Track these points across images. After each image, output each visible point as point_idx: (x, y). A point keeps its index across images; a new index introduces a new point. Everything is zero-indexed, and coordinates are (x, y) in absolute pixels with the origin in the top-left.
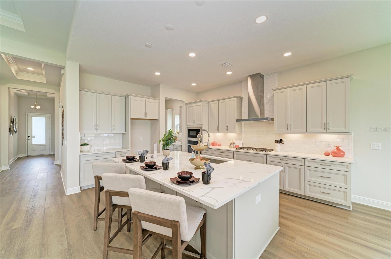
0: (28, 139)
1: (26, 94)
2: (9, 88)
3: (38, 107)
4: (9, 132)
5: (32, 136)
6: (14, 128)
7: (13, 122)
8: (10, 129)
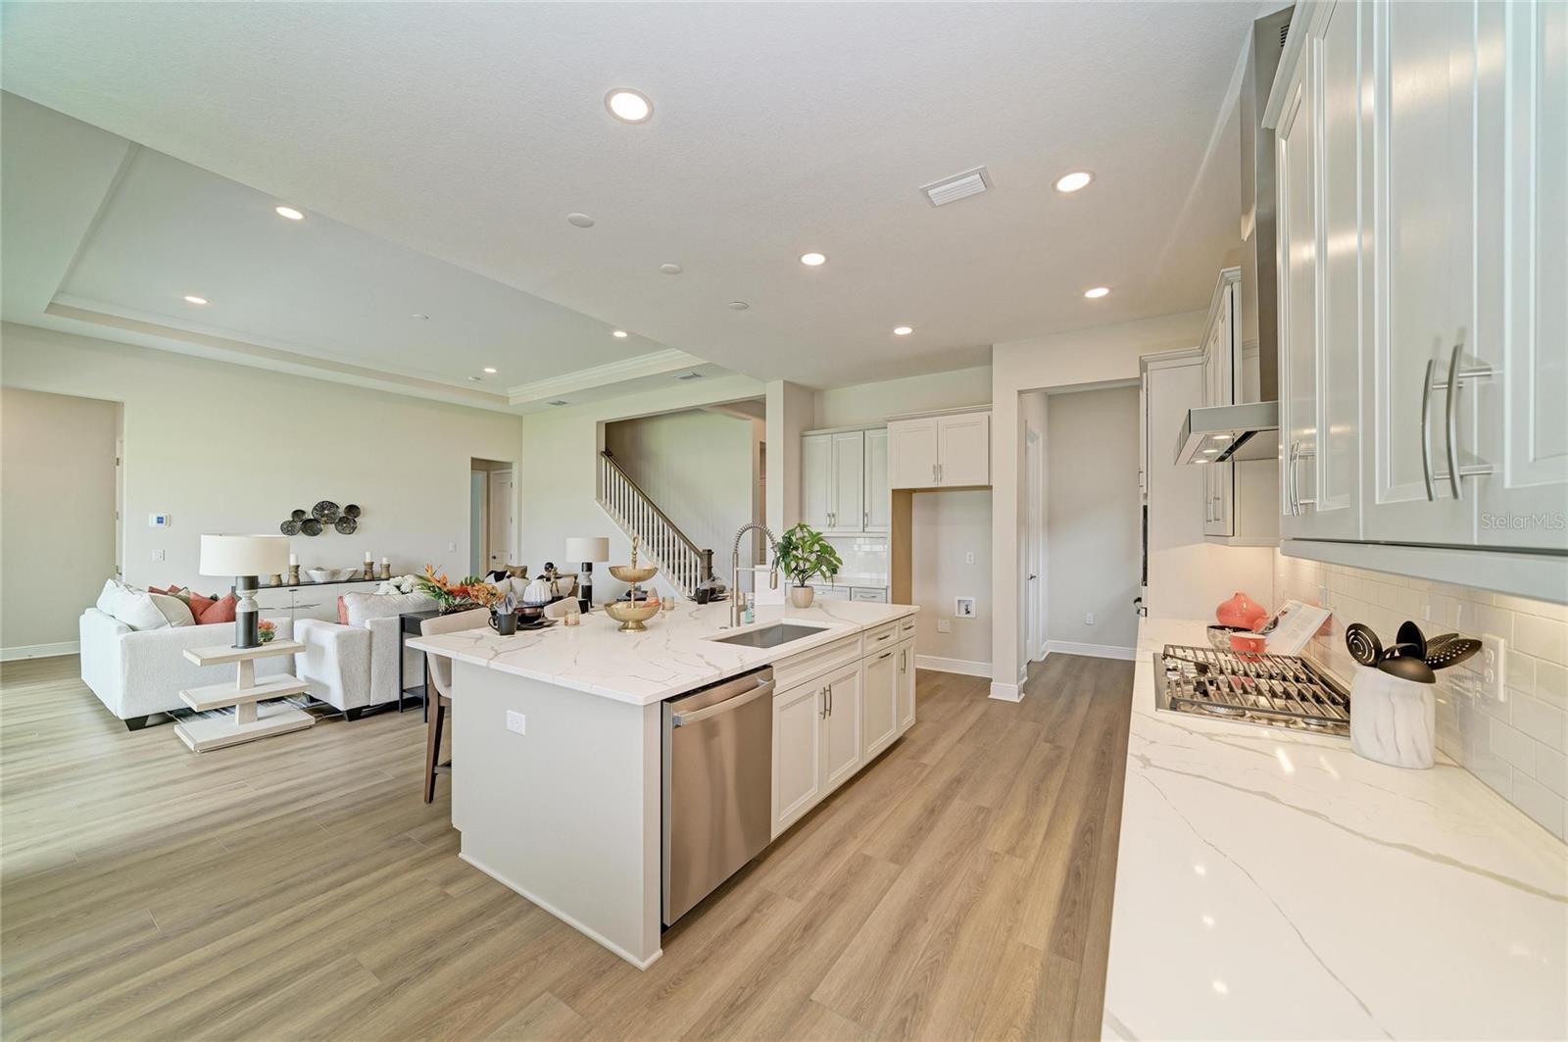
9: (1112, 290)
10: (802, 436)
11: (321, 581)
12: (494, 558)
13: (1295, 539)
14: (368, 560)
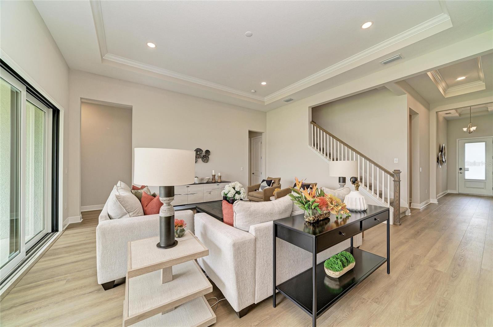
0: (460, 172)
1: (457, 115)
2: (437, 112)
3: (473, 129)
4: (437, 162)
5: (465, 168)
6: (442, 157)
7: (442, 151)
8: (438, 158)
11: (197, 183)
12: (253, 174)
14: (213, 174)
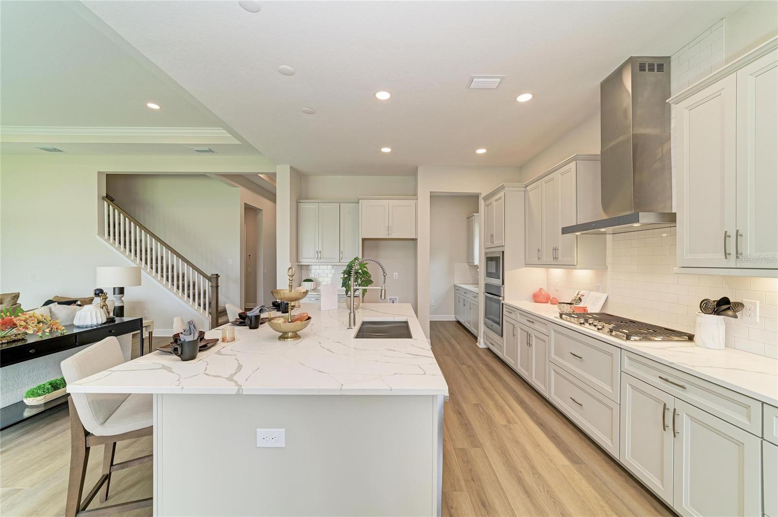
9: (487, 150)
10: (298, 203)
13: (683, 267)
